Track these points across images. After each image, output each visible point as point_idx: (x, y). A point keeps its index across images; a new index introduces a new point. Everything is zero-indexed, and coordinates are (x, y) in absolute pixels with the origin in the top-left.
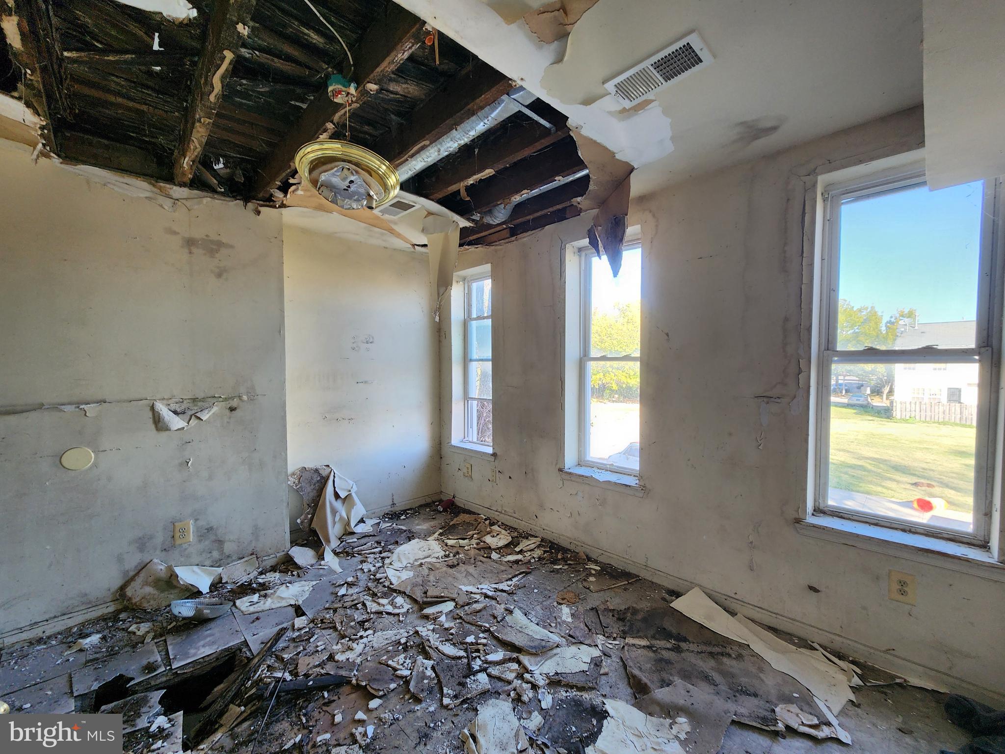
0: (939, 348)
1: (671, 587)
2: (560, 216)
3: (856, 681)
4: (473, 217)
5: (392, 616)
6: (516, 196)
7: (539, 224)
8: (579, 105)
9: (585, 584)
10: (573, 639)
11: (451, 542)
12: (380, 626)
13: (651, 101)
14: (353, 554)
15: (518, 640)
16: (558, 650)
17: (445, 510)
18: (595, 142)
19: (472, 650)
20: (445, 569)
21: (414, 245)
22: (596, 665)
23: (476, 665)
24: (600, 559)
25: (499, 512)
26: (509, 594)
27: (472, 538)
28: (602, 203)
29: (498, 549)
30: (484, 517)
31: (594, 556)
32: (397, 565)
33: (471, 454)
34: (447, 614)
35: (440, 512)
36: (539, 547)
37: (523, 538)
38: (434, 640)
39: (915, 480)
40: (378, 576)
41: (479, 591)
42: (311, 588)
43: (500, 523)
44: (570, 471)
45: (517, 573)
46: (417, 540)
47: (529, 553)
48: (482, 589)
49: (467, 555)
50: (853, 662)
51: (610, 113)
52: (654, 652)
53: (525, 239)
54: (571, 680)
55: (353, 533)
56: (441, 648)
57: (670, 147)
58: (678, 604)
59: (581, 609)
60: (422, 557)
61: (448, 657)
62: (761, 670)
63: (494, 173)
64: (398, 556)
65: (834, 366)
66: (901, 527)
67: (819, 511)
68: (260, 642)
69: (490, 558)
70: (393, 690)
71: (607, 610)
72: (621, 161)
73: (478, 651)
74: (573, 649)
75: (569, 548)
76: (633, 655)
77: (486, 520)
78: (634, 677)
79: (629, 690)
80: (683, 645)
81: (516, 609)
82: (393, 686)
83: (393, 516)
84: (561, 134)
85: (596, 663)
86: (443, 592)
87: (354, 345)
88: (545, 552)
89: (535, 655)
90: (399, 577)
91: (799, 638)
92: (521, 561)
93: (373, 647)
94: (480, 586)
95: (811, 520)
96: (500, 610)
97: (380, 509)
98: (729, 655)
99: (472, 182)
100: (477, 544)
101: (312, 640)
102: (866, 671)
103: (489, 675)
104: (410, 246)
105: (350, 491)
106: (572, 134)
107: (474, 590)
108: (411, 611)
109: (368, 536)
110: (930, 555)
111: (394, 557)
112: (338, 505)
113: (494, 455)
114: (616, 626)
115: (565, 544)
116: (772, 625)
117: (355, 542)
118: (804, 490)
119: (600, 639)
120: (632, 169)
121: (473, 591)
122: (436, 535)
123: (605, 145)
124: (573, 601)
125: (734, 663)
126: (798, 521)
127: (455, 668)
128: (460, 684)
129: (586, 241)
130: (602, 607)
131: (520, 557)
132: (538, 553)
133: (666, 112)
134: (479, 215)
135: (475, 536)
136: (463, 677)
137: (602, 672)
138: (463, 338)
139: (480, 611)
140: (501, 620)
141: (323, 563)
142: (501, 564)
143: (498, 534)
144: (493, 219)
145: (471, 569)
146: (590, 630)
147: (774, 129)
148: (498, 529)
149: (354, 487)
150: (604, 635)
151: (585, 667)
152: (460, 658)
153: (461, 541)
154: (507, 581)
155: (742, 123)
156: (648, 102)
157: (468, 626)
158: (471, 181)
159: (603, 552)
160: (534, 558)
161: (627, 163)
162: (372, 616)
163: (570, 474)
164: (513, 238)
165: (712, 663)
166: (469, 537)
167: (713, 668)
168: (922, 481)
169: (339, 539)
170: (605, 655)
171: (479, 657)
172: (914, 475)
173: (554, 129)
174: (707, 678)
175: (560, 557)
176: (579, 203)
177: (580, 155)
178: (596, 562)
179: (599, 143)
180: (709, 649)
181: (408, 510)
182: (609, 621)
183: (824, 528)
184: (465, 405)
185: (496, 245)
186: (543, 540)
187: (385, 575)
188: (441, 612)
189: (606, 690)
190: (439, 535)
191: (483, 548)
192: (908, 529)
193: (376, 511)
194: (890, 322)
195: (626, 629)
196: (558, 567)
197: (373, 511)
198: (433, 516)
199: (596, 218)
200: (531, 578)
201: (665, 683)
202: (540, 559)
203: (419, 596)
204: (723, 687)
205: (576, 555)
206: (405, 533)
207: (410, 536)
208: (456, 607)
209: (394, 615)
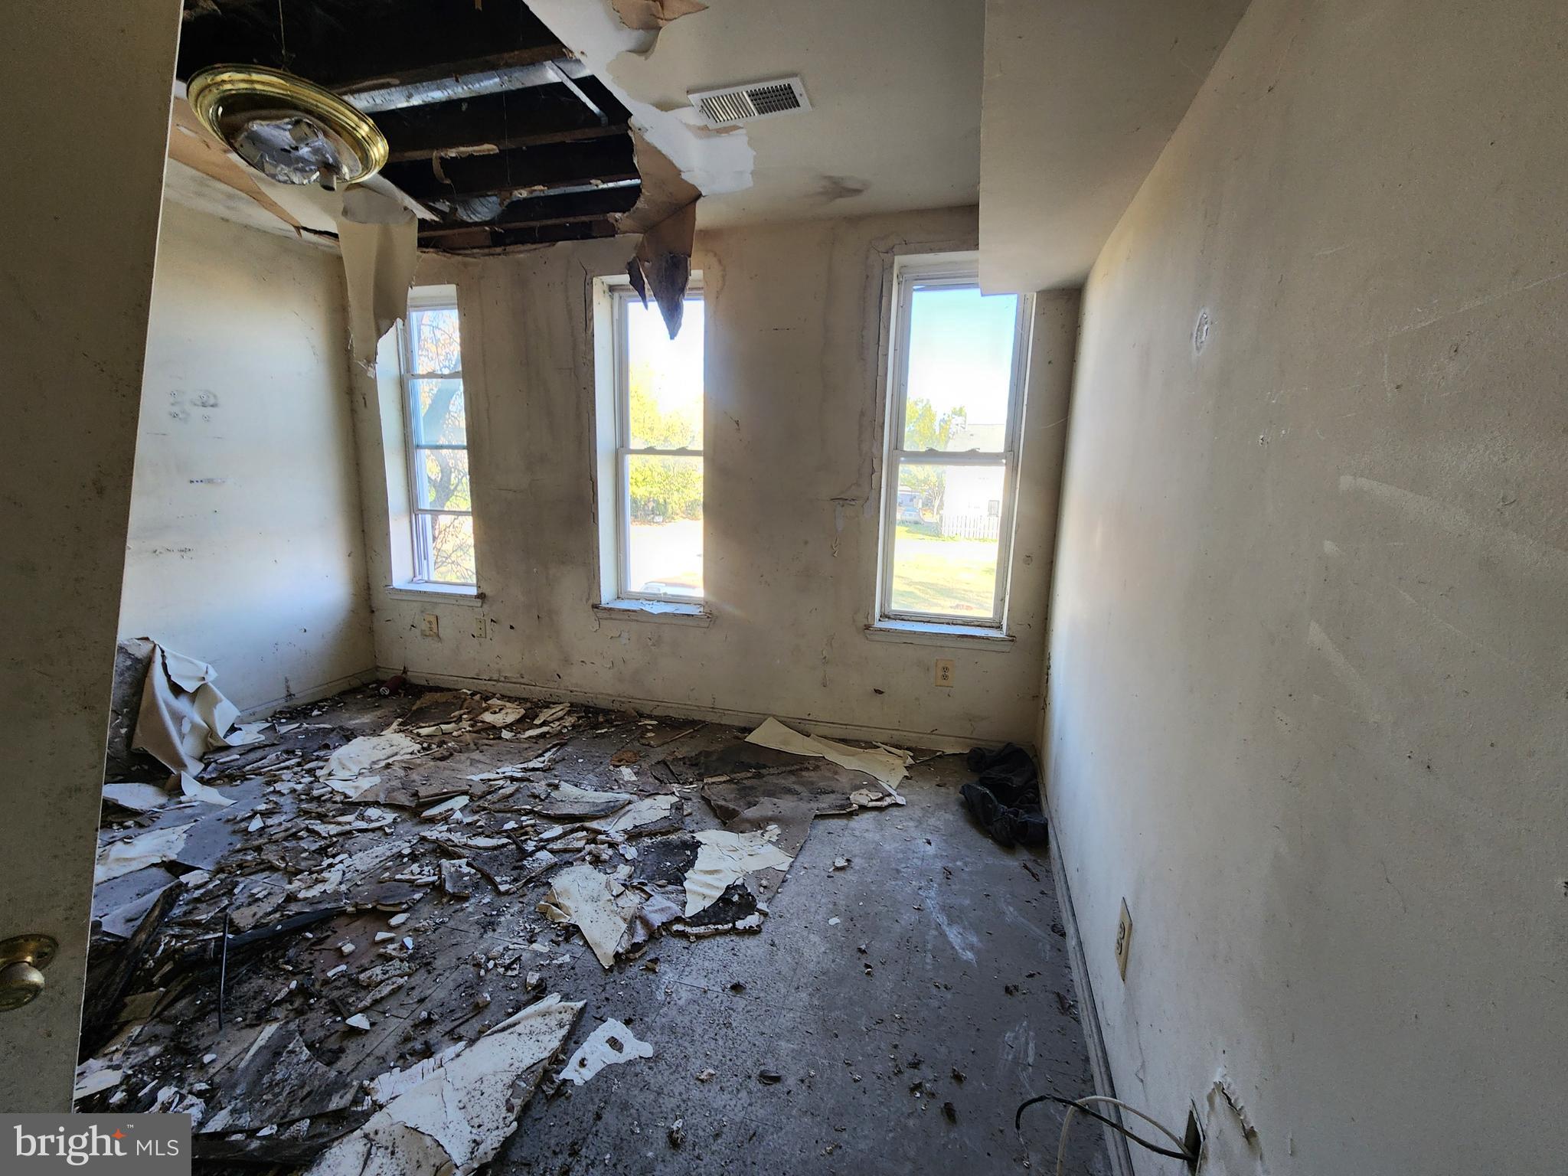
0: (980, 451)
1: (742, 725)
2: (584, 233)
3: (910, 761)
4: (439, 206)
5: (370, 833)
6: (523, 191)
7: (550, 236)
8: (651, 106)
9: (644, 741)
10: (644, 794)
11: (424, 731)
12: (357, 846)
13: (738, 128)
14: (244, 776)
15: (576, 810)
16: (631, 806)
17: (394, 692)
18: (659, 152)
19: (518, 835)
20: (432, 763)
21: (298, 228)
22: (677, 809)
23: (530, 846)
24: (655, 713)
25: (495, 681)
26: (544, 771)
27: (460, 719)
28: (650, 228)
29: (509, 727)
30: (469, 692)
31: (647, 711)
32: (341, 774)
33: (435, 600)
34: (462, 810)
35: (386, 697)
36: (569, 713)
37: (541, 708)
38: (457, 838)
39: (957, 602)
40: (315, 793)
41: (502, 775)
42: (185, 835)
43: (498, 695)
44: (610, 606)
45: (549, 746)
46: (360, 739)
47: (557, 723)
48: (504, 773)
49: (461, 742)
50: (908, 749)
51: (687, 126)
52: (736, 783)
53: (522, 255)
54: (652, 827)
55: (228, 748)
56: (470, 842)
57: (748, 182)
58: (751, 738)
59: (645, 766)
60: (383, 758)
61: (486, 849)
62: (836, 773)
63: (498, 151)
64: (340, 763)
65: (901, 467)
66: (947, 621)
67: (884, 616)
68: (123, 921)
69: (500, 738)
70: (420, 900)
71: (677, 759)
72: (686, 182)
73: (526, 833)
74: (648, 802)
75: (612, 708)
76: (715, 791)
77: (473, 695)
78: (720, 807)
79: (717, 821)
80: (763, 771)
81: (562, 782)
82: (417, 896)
83: (296, 713)
84: (614, 130)
85: (677, 807)
86: (444, 788)
87: (176, 409)
88: (579, 718)
89: (606, 816)
90: (356, 788)
91: (866, 742)
92: (548, 733)
93: (357, 871)
94: (498, 771)
95: (878, 625)
96: (540, 788)
97: (266, 706)
98: (807, 769)
99: (453, 155)
100: (472, 726)
101: (236, 891)
102: (916, 752)
103: (552, 851)
104: (293, 229)
105: (204, 679)
106: (630, 133)
107: (493, 776)
108: (399, 820)
109: (259, 748)
110: (965, 639)
111: (333, 764)
112: (182, 705)
113: (481, 596)
114: (690, 772)
115: (604, 704)
116: (842, 737)
117: (238, 759)
118: (874, 595)
119: (675, 788)
120: (699, 195)
121: (492, 778)
122: (395, 726)
123: (671, 158)
124: (633, 759)
125: (812, 774)
126: (867, 627)
127: (501, 857)
128: (515, 868)
129: (625, 279)
130: (670, 758)
131: (545, 729)
132: (569, 721)
133: (751, 142)
134: (447, 203)
135: (465, 716)
136: (517, 861)
137: (685, 813)
138: (399, 407)
139: (511, 795)
140: (546, 798)
141: (183, 798)
142: (520, 742)
143: (501, 710)
144: (469, 212)
145: (476, 755)
146: (661, 782)
147: (857, 192)
148: (499, 702)
149: (211, 671)
150: (679, 783)
151: (667, 813)
152: (504, 846)
153: (443, 727)
154: (536, 758)
155: (830, 178)
156: (736, 128)
157: (501, 815)
158: (452, 153)
159: (659, 704)
160: (565, 727)
161: (694, 187)
162: (335, 839)
163: (611, 609)
164: (499, 250)
165: (793, 778)
166: (455, 719)
167: (794, 783)
168: (963, 603)
169: (201, 759)
170: (685, 799)
171: (530, 839)
172: (955, 598)
173: (604, 120)
174: (789, 791)
175: (601, 719)
176: (617, 221)
177: (635, 162)
178: (650, 717)
179: (663, 155)
180: (788, 768)
181: (321, 701)
182: (681, 769)
183: (888, 631)
184: (411, 522)
185: (466, 255)
186: (572, 705)
187: (329, 789)
188: (452, 809)
189: (694, 827)
190: (400, 725)
191: (482, 730)
192: (951, 621)
193: (257, 709)
194: (943, 420)
195: (702, 771)
196: (603, 731)
197: (251, 711)
198: (374, 703)
199: (640, 248)
200: (569, 749)
201: (750, 805)
202: (573, 726)
203: (403, 799)
204: (805, 794)
205: (622, 715)
206: (335, 733)
207: (348, 736)
208: (471, 800)
209: (373, 830)
